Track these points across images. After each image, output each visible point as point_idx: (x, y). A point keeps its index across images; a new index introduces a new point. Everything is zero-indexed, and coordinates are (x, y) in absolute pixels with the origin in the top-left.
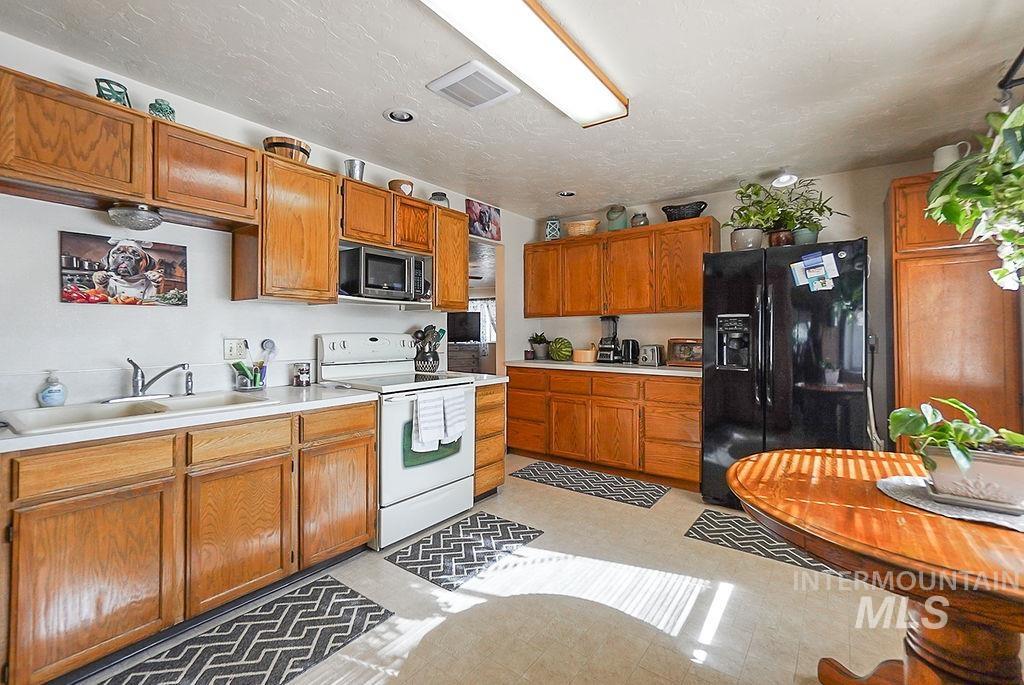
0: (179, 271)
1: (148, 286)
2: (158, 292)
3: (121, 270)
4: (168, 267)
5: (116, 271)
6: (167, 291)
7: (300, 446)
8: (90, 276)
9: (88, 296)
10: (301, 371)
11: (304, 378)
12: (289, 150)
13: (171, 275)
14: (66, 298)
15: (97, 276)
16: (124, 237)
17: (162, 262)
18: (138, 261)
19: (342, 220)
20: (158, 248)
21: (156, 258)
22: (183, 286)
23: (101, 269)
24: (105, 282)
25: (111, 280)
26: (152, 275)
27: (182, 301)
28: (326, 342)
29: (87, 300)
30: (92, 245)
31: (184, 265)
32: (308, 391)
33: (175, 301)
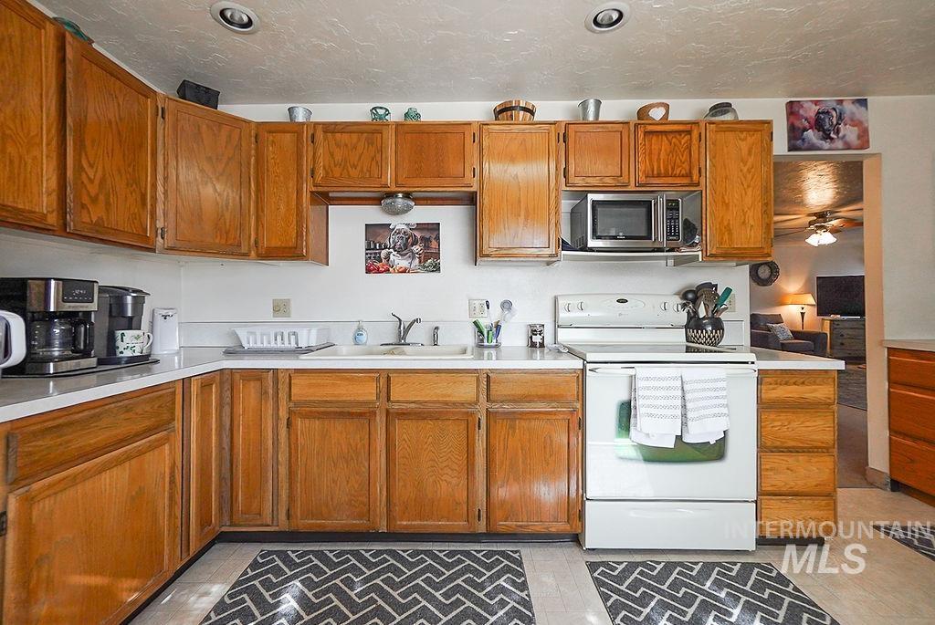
0: (434, 244)
1: (413, 258)
2: (420, 262)
3: (397, 247)
4: (426, 241)
5: (394, 248)
6: (425, 261)
7: (489, 405)
8: (380, 253)
9: (378, 268)
10: (534, 332)
11: (537, 339)
12: (509, 113)
13: (428, 248)
14: (368, 271)
15: (384, 253)
16: (398, 223)
17: (422, 238)
18: (407, 239)
19: (565, 169)
20: (421, 227)
21: (418, 235)
22: (437, 255)
23: (386, 248)
24: (388, 258)
25: (391, 255)
26: (416, 248)
27: (437, 268)
28: (561, 302)
29: (379, 271)
30: (381, 231)
31: (438, 238)
32: (542, 352)
33: (431, 268)
